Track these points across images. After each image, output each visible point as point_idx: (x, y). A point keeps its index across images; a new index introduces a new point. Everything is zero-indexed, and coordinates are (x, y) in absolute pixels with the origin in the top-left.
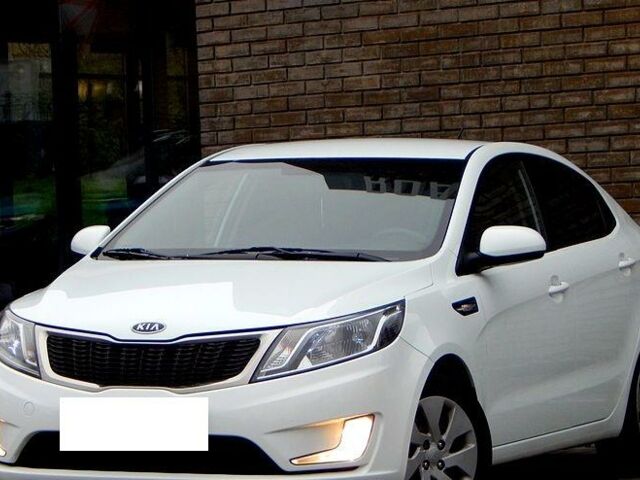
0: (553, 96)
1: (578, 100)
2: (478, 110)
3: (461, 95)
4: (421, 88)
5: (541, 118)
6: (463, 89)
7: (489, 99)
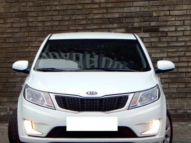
0: (71, 16)
1: (81, 17)
2: (42, 20)
3: (36, 15)
4: (20, 13)
5: (67, 23)
6: (37, 13)
7: (47, 17)
